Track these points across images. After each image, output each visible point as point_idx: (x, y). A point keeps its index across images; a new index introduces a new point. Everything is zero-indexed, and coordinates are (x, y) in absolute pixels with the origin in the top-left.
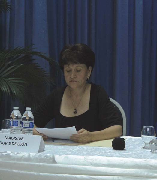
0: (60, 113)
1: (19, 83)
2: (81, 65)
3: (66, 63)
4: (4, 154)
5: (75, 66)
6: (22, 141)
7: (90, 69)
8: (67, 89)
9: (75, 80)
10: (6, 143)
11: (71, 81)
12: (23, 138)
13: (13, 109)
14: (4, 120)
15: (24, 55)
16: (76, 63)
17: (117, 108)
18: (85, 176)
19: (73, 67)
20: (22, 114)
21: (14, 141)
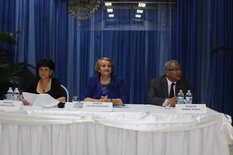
0: (36, 91)
1: (19, 79)
2: (48, 68)
3: (40, 67)
4: (1, 110)
5: (45, 68)
6: (12, 104)
7: (52, 71)
8: (40, 80)
9: (44, 74)
10: (4, 105)
11: (42, 75)
12: (12, 103)
13: (9, 89)
14: (5, 95)
15: (23, 66)
16: (46, 67)
17: (64, 89)
18: (41, 120)
19: (44, 68)
20: (13, 91)
21: (8, 104)
